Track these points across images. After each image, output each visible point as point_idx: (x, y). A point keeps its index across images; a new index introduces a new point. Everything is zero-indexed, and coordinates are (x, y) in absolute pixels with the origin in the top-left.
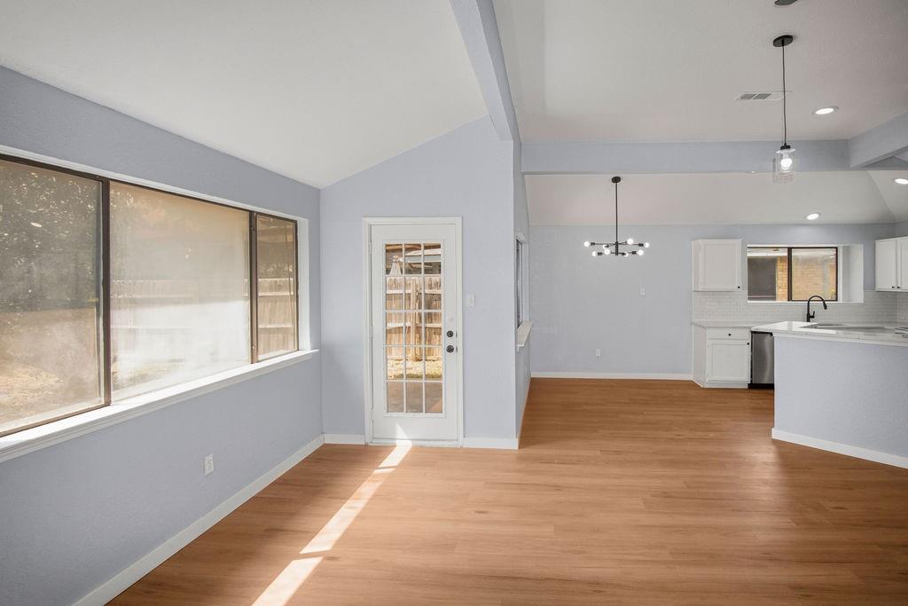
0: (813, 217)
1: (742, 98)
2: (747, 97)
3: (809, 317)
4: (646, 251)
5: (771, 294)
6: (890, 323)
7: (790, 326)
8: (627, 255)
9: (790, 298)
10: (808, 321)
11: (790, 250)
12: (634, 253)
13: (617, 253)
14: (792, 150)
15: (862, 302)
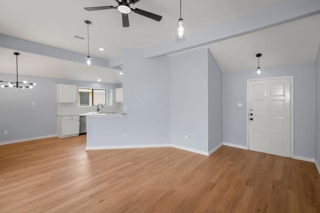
0: (99, 80)
1: (75, 37)
2: (76, 37)
3: (98, 110)
4: (34, 86)
5: (88, 103)
6: (118, 110)
7: (93, 113)
8: (24, 88)
9: (93, 105)
10: (98, 111)
11: (93, 90)
12: (27, 87)
13: (17, 87)
14: (91, 59)
15: (112, 105)
